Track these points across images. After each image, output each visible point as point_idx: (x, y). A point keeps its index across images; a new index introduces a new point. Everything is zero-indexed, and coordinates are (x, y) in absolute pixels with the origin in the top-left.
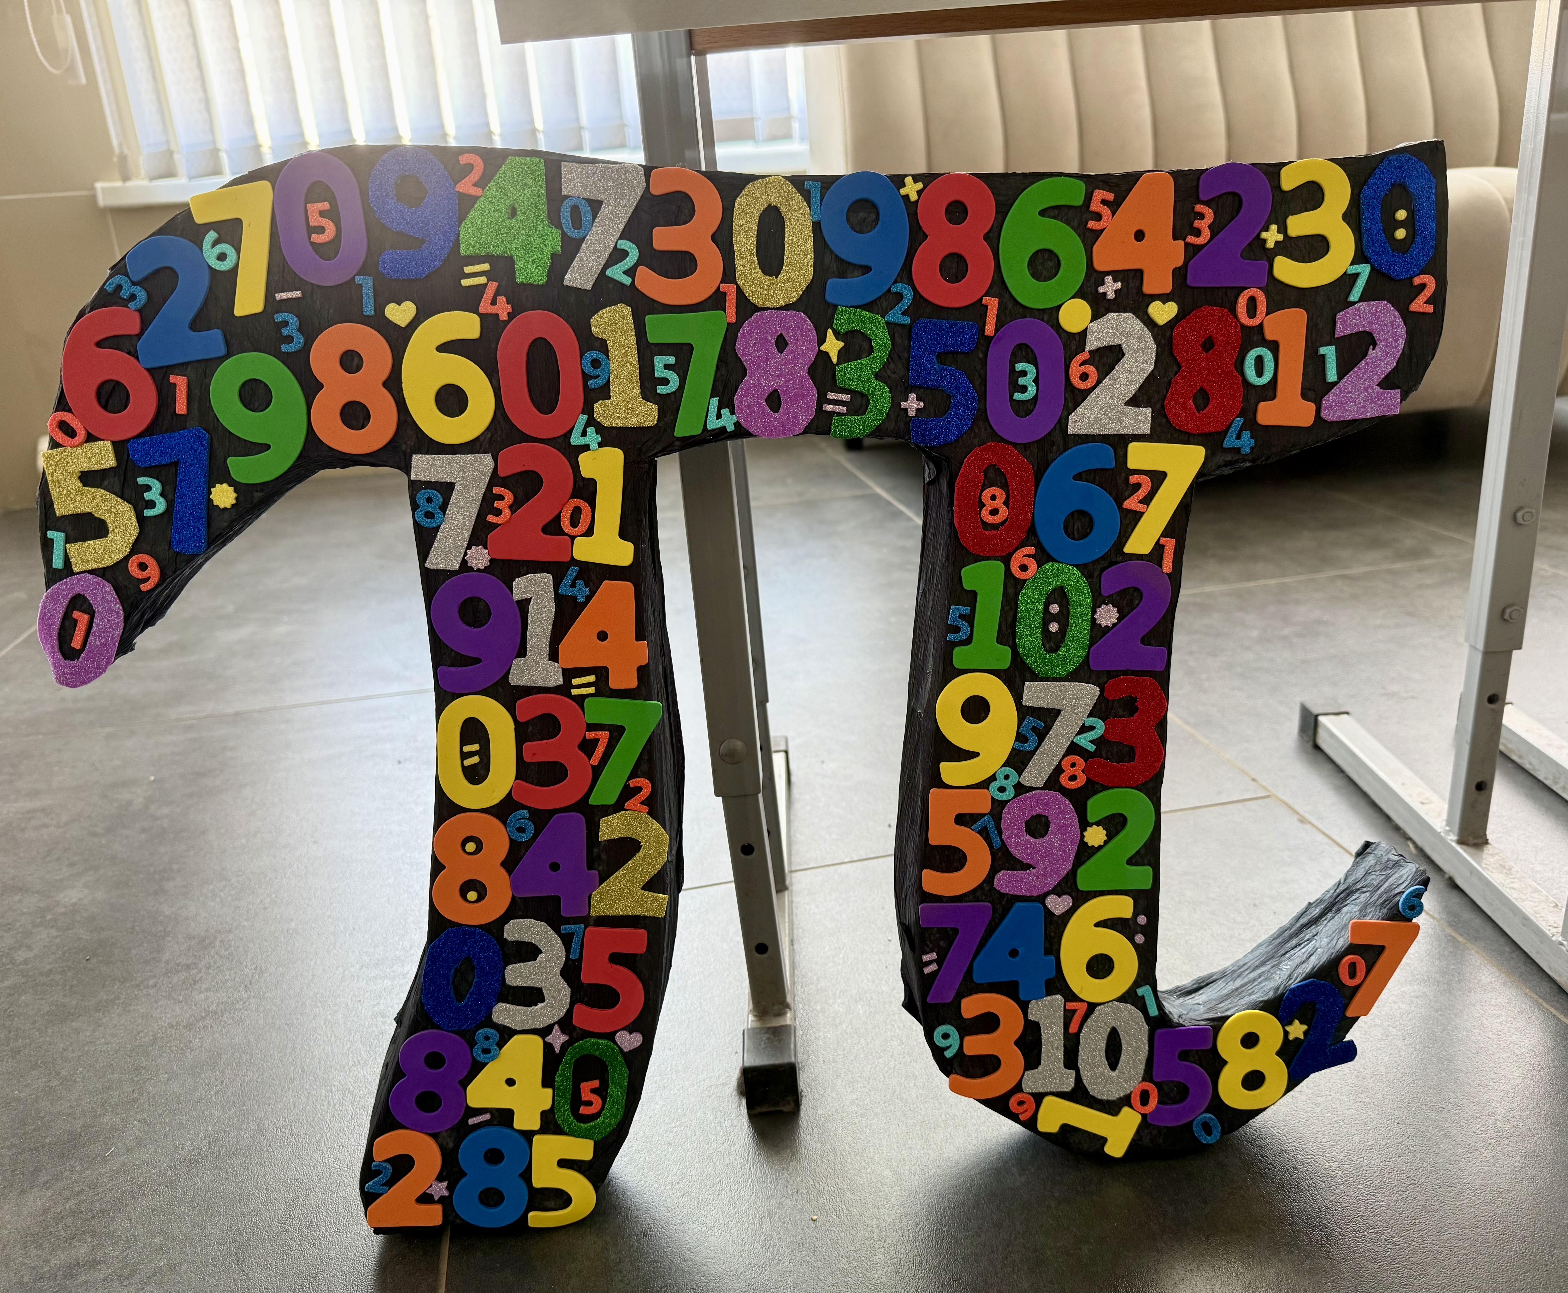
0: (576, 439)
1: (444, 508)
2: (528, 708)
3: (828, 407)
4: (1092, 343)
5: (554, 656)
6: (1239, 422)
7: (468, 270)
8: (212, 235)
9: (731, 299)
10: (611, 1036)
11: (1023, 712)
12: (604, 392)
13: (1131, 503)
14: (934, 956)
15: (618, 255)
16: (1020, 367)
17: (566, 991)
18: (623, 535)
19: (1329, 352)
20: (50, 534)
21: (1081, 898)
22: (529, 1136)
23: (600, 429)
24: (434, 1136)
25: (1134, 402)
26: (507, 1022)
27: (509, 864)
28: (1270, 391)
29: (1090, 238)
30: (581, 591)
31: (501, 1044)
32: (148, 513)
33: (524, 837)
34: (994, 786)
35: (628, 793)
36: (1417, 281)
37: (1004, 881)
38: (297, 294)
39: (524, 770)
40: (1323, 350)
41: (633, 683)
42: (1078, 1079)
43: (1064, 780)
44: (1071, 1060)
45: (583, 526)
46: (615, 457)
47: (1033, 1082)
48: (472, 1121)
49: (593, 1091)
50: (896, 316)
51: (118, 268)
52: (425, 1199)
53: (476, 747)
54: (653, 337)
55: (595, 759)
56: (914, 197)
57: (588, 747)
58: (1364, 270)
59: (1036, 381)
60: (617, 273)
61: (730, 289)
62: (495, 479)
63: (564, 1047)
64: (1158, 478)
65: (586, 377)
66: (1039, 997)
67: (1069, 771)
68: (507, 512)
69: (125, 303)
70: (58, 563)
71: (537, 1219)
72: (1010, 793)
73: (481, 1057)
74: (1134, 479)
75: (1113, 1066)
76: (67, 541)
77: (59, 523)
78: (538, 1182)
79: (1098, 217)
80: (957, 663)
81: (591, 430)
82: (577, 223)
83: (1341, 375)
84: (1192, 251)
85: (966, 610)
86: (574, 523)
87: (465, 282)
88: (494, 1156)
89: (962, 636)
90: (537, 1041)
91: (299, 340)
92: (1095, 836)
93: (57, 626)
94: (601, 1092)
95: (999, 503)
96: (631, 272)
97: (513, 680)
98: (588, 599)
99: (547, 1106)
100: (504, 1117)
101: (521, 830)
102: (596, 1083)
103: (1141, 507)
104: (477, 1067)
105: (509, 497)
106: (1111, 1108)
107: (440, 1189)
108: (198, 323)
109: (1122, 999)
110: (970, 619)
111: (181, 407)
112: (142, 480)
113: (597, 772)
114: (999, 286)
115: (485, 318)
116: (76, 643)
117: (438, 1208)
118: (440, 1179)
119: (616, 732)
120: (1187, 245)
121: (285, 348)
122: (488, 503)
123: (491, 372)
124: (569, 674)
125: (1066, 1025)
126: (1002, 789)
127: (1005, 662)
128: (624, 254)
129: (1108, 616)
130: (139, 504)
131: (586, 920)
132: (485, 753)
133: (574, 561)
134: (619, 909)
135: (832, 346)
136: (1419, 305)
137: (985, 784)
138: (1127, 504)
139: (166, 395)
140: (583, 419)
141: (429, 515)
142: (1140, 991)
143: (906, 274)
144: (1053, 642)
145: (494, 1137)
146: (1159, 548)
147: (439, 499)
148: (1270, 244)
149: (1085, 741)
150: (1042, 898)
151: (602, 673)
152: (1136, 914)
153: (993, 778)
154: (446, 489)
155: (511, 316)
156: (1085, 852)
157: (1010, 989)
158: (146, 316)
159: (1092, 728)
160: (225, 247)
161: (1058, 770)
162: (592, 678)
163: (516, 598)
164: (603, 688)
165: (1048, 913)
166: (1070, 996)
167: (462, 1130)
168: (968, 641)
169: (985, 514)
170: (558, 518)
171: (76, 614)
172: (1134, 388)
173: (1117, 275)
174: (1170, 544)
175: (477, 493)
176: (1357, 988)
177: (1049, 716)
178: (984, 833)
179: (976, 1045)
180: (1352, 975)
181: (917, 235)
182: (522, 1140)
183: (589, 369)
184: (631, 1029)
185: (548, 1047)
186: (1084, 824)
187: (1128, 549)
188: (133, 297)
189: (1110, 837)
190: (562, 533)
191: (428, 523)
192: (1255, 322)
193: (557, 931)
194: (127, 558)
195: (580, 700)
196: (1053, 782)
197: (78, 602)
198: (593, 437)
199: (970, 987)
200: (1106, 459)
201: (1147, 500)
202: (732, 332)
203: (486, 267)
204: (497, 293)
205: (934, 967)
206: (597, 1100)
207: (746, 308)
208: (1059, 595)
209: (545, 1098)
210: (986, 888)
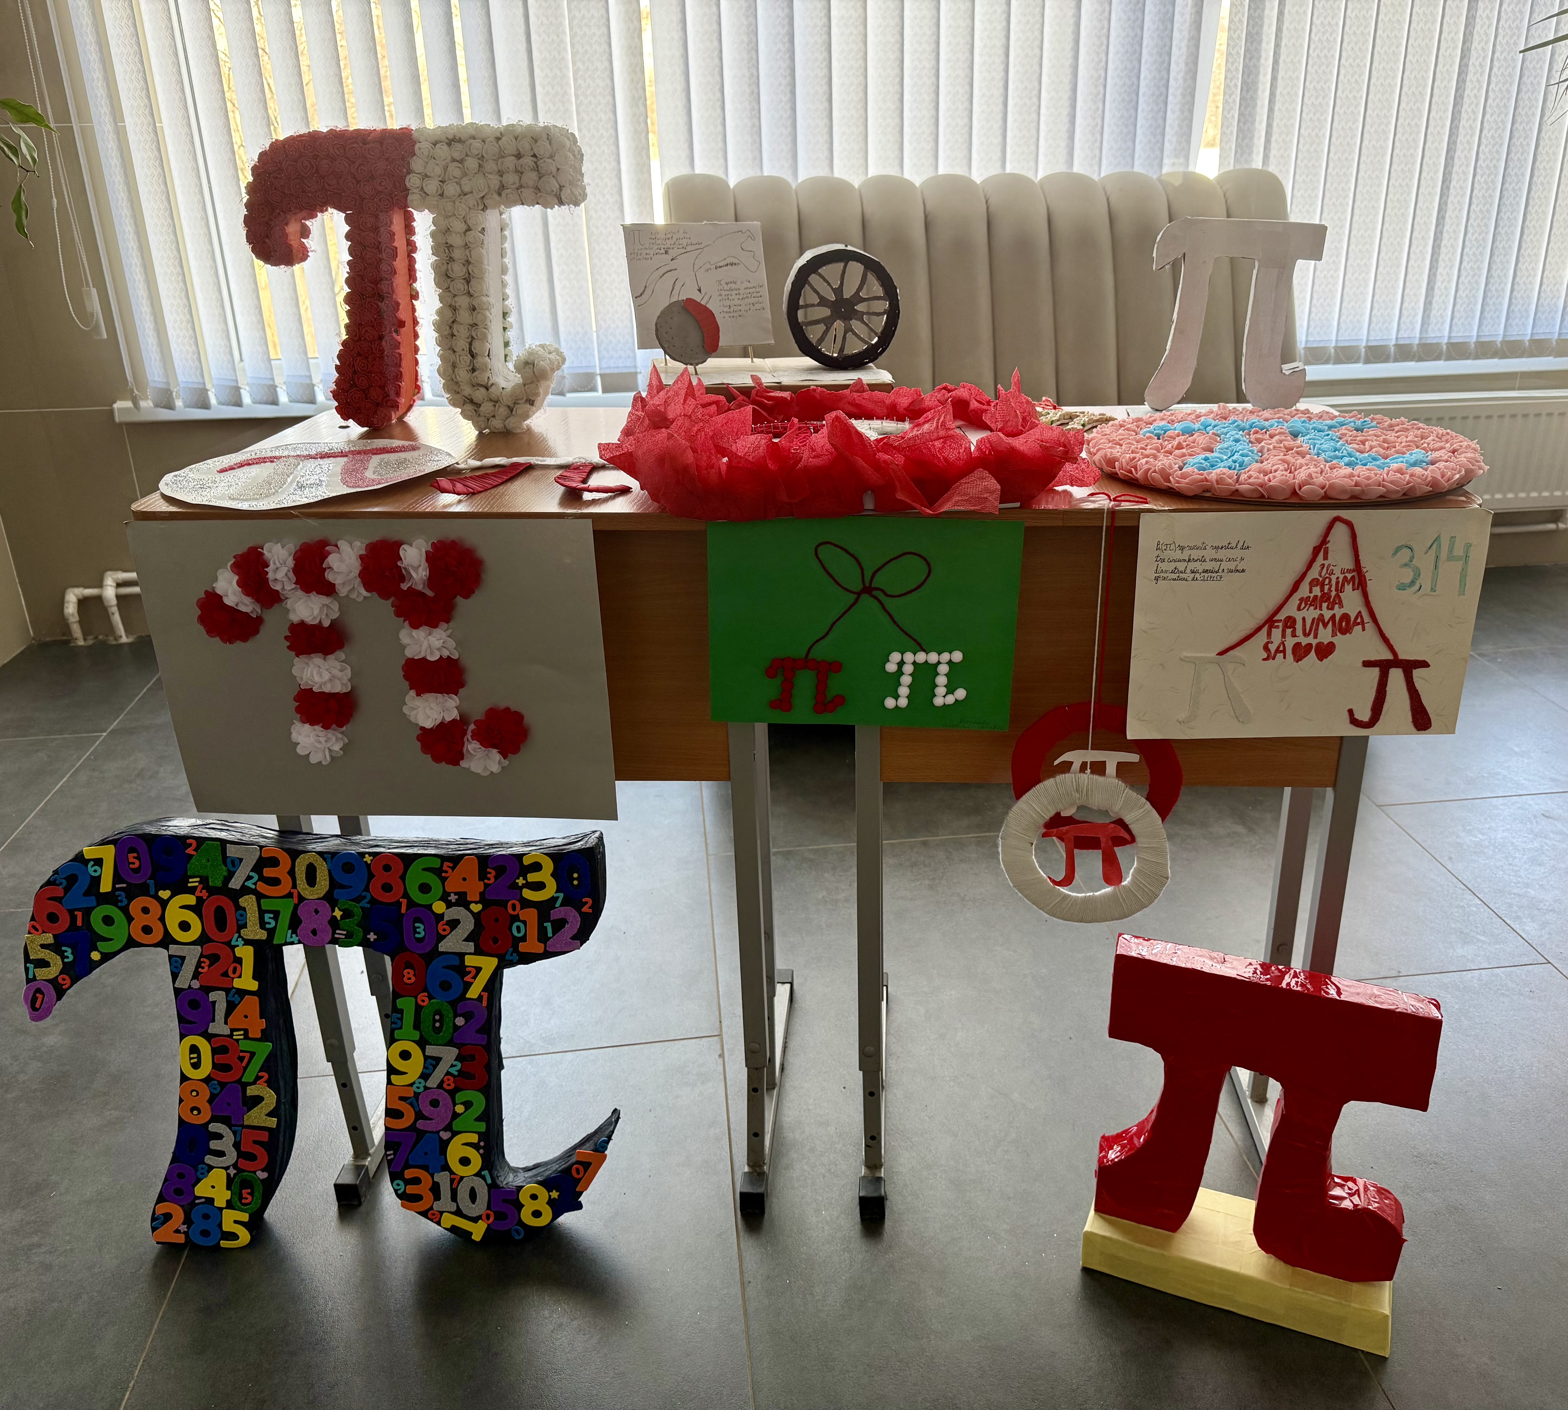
0: (233, 943)
1: (182, 964)
2: (218, 1043)
3: (336, 936)
4: (446, 918)
5: (226, 1023)
6: (511, 950)
7: (191, 880)
8: (92, 863)
9: (296, 895)
10: (255, 1172)
11: (426, 1058)
12: (245, 926)
13: (467, 978)
14: (392, 1152)
15: (249, 878)
16: (417, 925)
17: (235, 1154)
18: (254, 978)
19: (548, 925)
20: (28, 965)
21: (455, 1134)
22: (221, 1209)
23: (243, 939)
24: (182, 1206)
25: (467, 940)
26: (211, 1164)
27: (210, 1101)
28: (524, 939)
29: (443, 880)
30: (237, 998)
31: (209, 1171)
32: (66, 960)
33: (216, 1092)
34: (415, 1086)
35: (258, 1078)
36: (584, 900)
37: (420, 1124)
38: (125, 885)
39: (215, 1066)
40: (545, 924)
41: (259, 1035)
42: (458, 1206)
43: (445, 1085)
44: (454, 1198)
45: (237, 974)
46: (250, 949)
47: (437, 1206)
48: (197, 1201)
49: (248, 1194)
50: (365, 904)
51: (56, 872)
52: (177, 1231)
53: (195, 1055)
54: (264, 908)
55: (244, 1064)
56: (369, 862)
57: (241, 1059)
58: (561, 895)
59: (424, 930)
60: (249, 884)
61: (295, 892)
62: (202, 956)
63: (235, 1175)
64: (478, 970)
65: (238, 920)
66: (439, 1172)
67: (447, 1082)
68: (206, 968)
69: (58, 885)
70: (31, 976)
71: (224, 1244)
72: (421, 1090)
73: (201, 1176)
74: (467, 969)
75: (473, 1202)
76: (35, 967)
77: (31, 961)
78: (225, 1229)
79: (446, 872)
80: (396, 1037)
81: (240, 939)
82: (234, 865)
83: (554, 933)
84: (486, 886)
85: (399, 1016)
86: (234, 972)
87: (189, 885)
88: (206, 1217)
89: (398, 1026)
90: (224, 1171)
91: (125, 902)
92: (460, 1109)
93: (30, 998)
94: (252, 1194)
95: (411, 975)
96: (255, 884)
97: (210, 1031)
98: (240, 1002)
99: (229, 1198)
100: (210, 1201)
101: (215, 1089)
102: (249, 1191)
103: (472, 980)
104: (198, 1181)
105: (207, 962)
106: (475, 1220)
107: (184, 1228)
108: (87, 894)
109: (475, 1175)
110: (401, 1019)
111: (79, 923)
112: (64, 948)
113: (245, 1068)
114: (406, 895)
115: (197, 898)
116: (37, 1005)
117: (183, 1236)
118: (184, 1223)
119: (253, 1054)
120: (485, 884)
121: (120, 904)
122: (199, 965)
123: (200, 916)
124: (232, 1030)
125: (451, 1184)
126: (418, 1088)
127: (417, 1037)
128: (252, 878)
129: (460, 1021)
130: (63, 957)
131: (243, 1126)
132: (199, 1058)
133: (233, 988)
134: (255, 1123)
135: (338, 913)
136: (585, 909)
137: (411, 1085)
138: (465, 979)
139: (74, 918)
140: (237, 935)
141: (176, 967)
142: (483, 1173)
143: (367, 889)
144: (438, 1031)
145: (206, 1209)
146: (480, 997)
147: (180, 961)
148: (520, 885)
149: (454, 1071)
150: (438, 1132)
151: (246, 1031)
152: (479, 1141)
153: (414, 1083)
154: (183, 958)
155: (208, 897)
156: (456, 1115)
157: (425, 1168)
158: (67, 890)
159: (455, 1066)
160: (96, 868)
161: (442, 1082)
162: (242, 1032)
163: (211, 1000)
164: (246, 1036)
165: (440, 1138)
166: (452, 1172)
167: (193, 1205)
168: (401, 1028)
169: (405, 979)
170: (227, 971)
171: (38, 995)
172: (466, 936)
173: (456, 894)
174: (485, 995)
175: (194, 962)
176: (581, 1179)
177: (438, 1060)
178: (411, 1104)
179: (411, 1189)
180: (578, 1173)
181: (371, 876)
182: (218, 1212)
183: (239, 917)
184: (263, 1170)
185: (228, 1175)
186: (455, 1104)
187: (467, 996)
188: (61, 884)
189: (466, 1109)
190: (228, 976)
191: (175, 970)
192: (515, 913)
193: (231, 1129)
194: (57, 977)
195: (237, 1040)
196: (440, 1086)
197: (38, 991)
198: (240, 942)
199: (408, 1166)
200: (457, 962)
201: (475, 977)
202: (296, 907)
203: (198, 879)
204: (203, 889)
205: (392, 1157)
206: (250, 1197)
207: (301, 899)
208: (438, 1012)
209: (228, 1195)
210: (412, 1127)
